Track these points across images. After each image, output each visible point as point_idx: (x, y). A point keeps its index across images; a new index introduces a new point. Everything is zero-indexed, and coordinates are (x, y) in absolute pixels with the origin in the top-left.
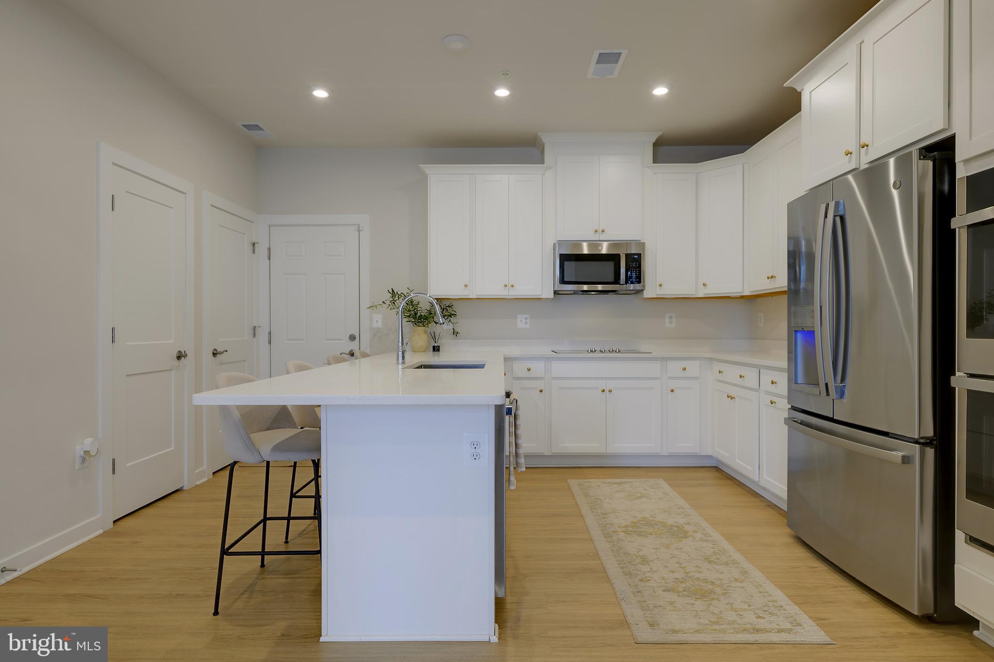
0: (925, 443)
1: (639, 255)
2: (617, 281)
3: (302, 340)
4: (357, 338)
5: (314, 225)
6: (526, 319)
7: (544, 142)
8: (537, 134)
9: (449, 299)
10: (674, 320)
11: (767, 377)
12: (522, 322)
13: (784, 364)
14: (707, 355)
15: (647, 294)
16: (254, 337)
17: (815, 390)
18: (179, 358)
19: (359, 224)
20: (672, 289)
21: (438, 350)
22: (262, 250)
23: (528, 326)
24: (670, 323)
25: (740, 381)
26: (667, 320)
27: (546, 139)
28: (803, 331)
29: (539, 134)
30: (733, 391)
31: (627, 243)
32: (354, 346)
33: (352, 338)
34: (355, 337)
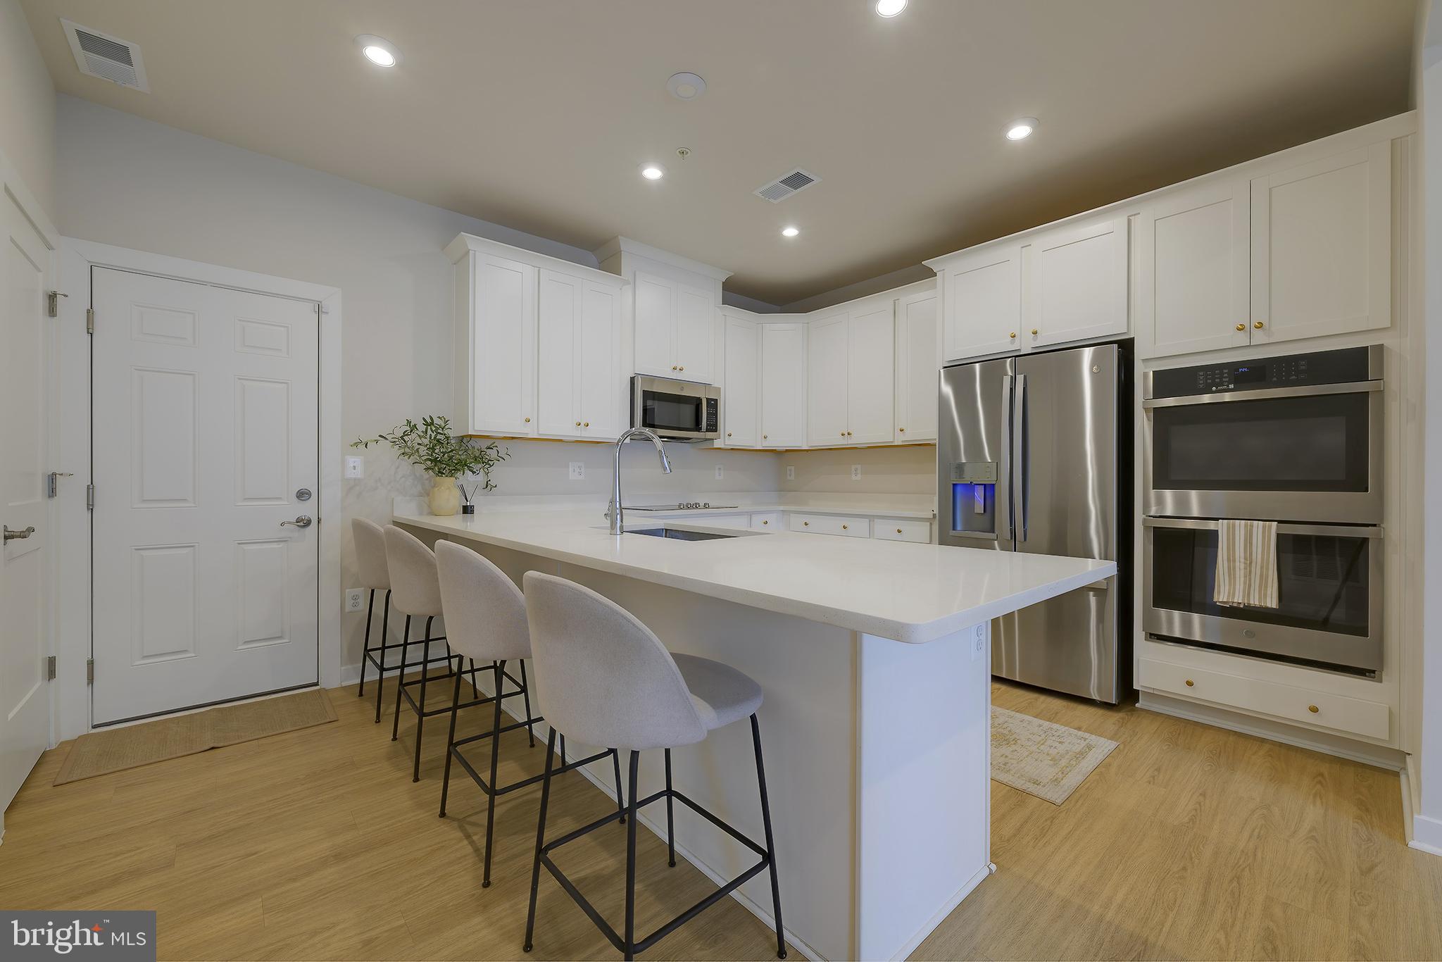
1: (717, 401)
2: (697, 427)
3: (186, 501)
4: (314, 495)
5: (215, 285)
6: (580, 467)
7: (622, 249)
8: (617, 236)
12: (575, 473)
15: (718, 444)
19: (321, 302)
21: (472, 512)
22: (72, 310)
23: (581, 477)
26: (725, 471)
27: (626, 246)
31: (705, 385)
32: (307, 510)
33: (302, 495)
34: (309, 494)
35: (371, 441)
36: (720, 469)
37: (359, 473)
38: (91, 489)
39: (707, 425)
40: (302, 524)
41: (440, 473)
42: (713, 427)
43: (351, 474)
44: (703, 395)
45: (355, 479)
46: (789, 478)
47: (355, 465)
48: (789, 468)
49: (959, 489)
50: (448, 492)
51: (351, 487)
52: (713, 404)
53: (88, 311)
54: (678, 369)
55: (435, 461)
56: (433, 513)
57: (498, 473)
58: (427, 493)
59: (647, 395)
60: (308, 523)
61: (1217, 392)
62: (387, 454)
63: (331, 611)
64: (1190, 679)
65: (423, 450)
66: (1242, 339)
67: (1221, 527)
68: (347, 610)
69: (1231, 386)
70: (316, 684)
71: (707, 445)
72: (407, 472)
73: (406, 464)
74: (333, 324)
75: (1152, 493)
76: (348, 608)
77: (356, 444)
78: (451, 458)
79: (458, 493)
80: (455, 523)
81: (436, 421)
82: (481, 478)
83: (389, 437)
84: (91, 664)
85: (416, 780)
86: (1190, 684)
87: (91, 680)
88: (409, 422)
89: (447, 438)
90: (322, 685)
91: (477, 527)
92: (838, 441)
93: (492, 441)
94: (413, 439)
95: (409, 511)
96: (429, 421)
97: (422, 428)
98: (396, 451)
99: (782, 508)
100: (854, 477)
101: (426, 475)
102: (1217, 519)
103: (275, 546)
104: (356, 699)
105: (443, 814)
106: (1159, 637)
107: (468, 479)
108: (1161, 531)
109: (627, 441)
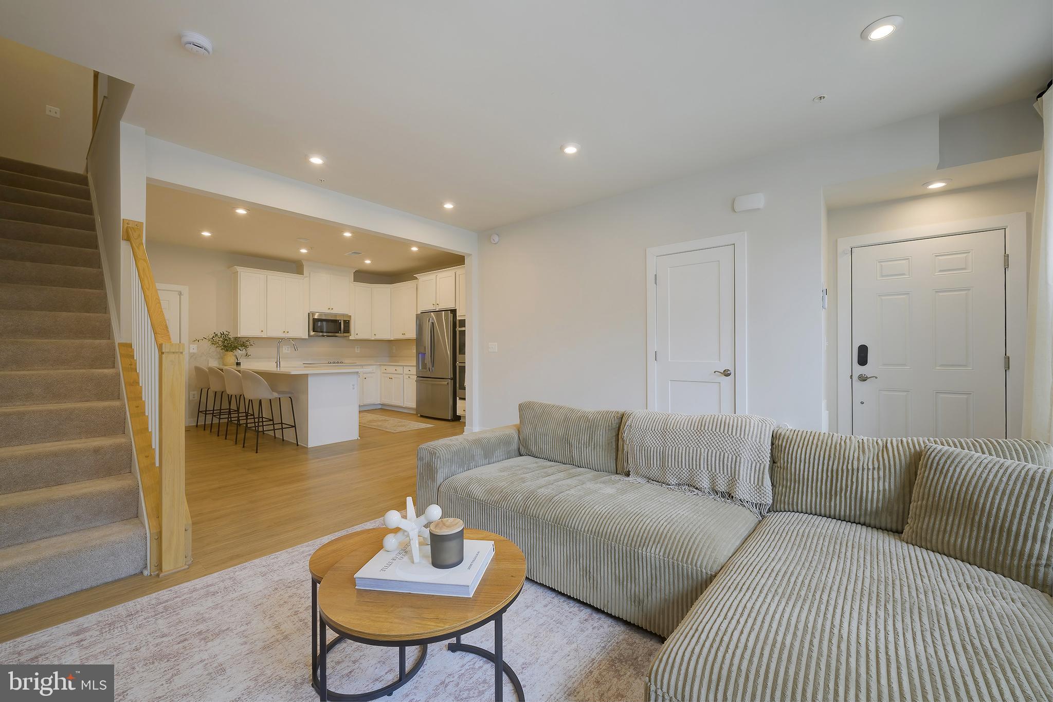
0: (451, 379)
1: (349, 321)
2: (340, 331)
6: (288, 348)
10: (359, 349)
11: (406, 370)
13: (415, 364)
14: (379, 364)
15: (351, 338)
17: (426, 369)
19: (181, 292)
20: (360, 337)
21: (240, 364)
23: (289, 352)
24: (357, 350)
25: (395, 372)
26: (356, 349)
28: (422, 353)
29: (302, 261)
30: (391, 376)
31: (343, 315)
35: (200, 340)
36: (358, 348)
37: (195, 351)
39: (344, 330)
41: (227, 350)
42: (347, 330)
43: (191, 351)
44: (341, 319)
45: (193, 353)
47: (194, 348)
50: (230, 358)
51: (192, 356)
52: (347, 323)
54: (331, 309)
55: (225, 346)
56: (224, 364)
57: (250, 350)
58: (222, 358)
59: (315, 321)
62: (206, 344)
65: (220, 343)
71: (347, 338)
72: (214, 350)
73: (214, 347)
74: (185, 298)
75: (459, 355)
76: (191, 398)
77: (195, 341)
78: (231, 345)
79: (234, 358)
81: (225, 333)
82: (243, 352)
83: (207, 338)
88: (215, 333)
89: (230, 338)
92: (401, 337)
93: (248, 339)
94: (216, 339)
95: (214, 364)
96: (222, 333)
97: (219, 335)
98: (210, 343)
101: (221, 351)
106: (460, 399)
107: (238, 352)
108: (460, 366)
109: (307, 338)
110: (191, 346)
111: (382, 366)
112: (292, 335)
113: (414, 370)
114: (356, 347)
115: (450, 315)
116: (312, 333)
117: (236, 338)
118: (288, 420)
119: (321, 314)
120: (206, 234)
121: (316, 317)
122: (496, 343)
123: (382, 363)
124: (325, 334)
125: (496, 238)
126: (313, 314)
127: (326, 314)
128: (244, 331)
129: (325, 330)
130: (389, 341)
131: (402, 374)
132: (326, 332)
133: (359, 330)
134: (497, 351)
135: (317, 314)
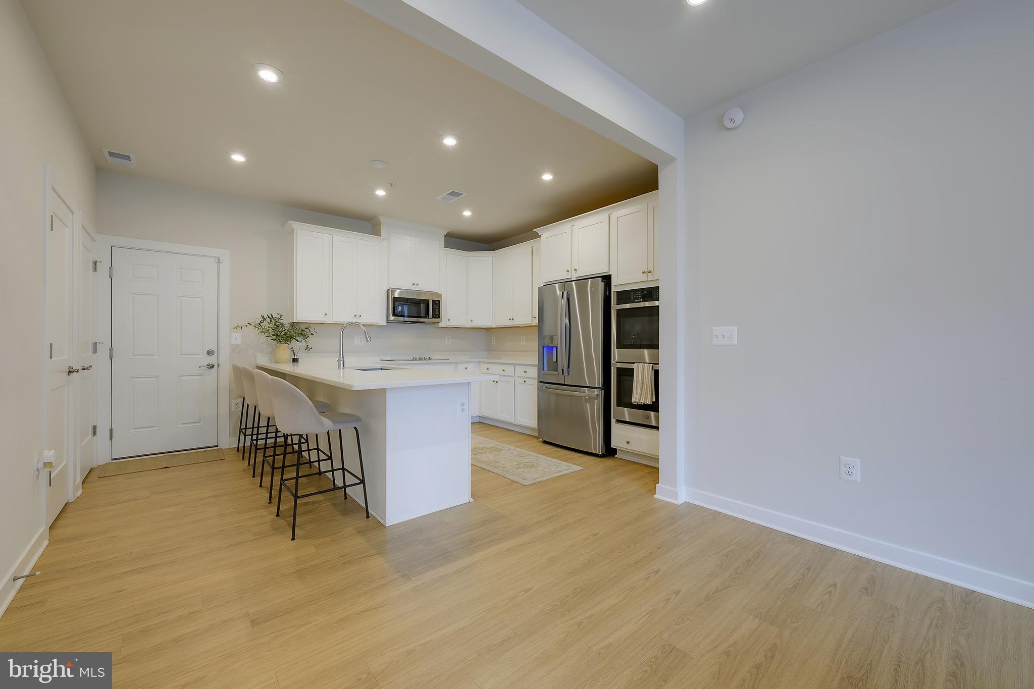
1: (439, 301)
2: (427, 316)
3: (154, 355)
4: (216, 353)
7: (381, 222)
9: (308, 323)
10: (450, 339)
11: (520, 371)
15: (441, 325)
16: (94, 353)
17: (556, 373)
18: (70, 372)
19: (218, 257)
20: (454, 323)
21: (298, 361)
22: (103, 268)
24: (449, 342)
25: (503, 373)
29: (379, 216)
30: (496, 378)
31: (432, 293)
32: (212, 360)
33: (210, 353)
34: (213, 352)
35: (244, 326)
36: (448, 338)
37: (239, 342)
38: (111, 349)
39: (433, 315)
40: (209, 367)
41: (280, 341)
42: (437, 315)
43: (234, 342)
44: (430, 299)
45: (236, 345)
46: (493, 343)
47: (237, 338)
48: (493, 338)
49: (545, 349)
50: (284, 351)
51: (235, 348)
52: (437, 304)
53: (110, 268)
54: (416, 284)
55: (276, 335)
56: (277, 362)
57: (312, 341)
58: (273, 352)
59: (395, 299)
60: (213, 366)
61: (637, 302)
62: (253, 332)
63: (224, 410)
64: (629, 441)
65: (270, 330)
66: (644, 278)
67: (635, 366)
68: (233, 410)
69: (641, 300)
70: (217, 446)
71: (435, 325)
72: (264, 341)
73: (263, 336)
74: (225, 267)
75: (616, 350)
76: (233, 409)
77: (236, 327)
78: (285, 334)
79: (290, 351)
80: (288, 368)
81: (276, 316)
82: (303, 344)
83: (253, 324)
84: (111, 430)
85: (254, 477)
86: (628, 442)
87: (111, 438)
88: (262, 317)
89: (282, 324)
90: (220, 446)
91: (300, 370)
92: (507, 323)
93: (308, 326)
94: (264, 325)
95: (264, 361)
96: (272, 317)
97: (268, 319)
98: (257, 331)
99: (477, 360)
100: (522, 343)
101: (274, 343)
102: (634, 363)
103: (196, 377)
104: (236, 452)
105: (261, 486)
106: (618, 421)
107: (294, 344)
108: (618, 369)
109: (386, 324)
110: (233, 334)
111: (482, 364)
112: (366, 319)
113: (533, 372)
114: (447, 337)
115: (601, 285)
116: (392, 318)
117: (293, 324)
118: (352, 464)
119: (402, 291)
120: (238, 158)
121: (396, 296)
122: (736, 328)
123: (480, 360)
124: (407, 319)
125: (739, 116)
126: (393, 291)
127: (408, 291)
128: (304, 313)
129: (406, 314)
130: (488, 329)
131: (512, 377)
132: (408, 317)
133: (451, 315)
134: (736, 344)
135: (398, 291)
